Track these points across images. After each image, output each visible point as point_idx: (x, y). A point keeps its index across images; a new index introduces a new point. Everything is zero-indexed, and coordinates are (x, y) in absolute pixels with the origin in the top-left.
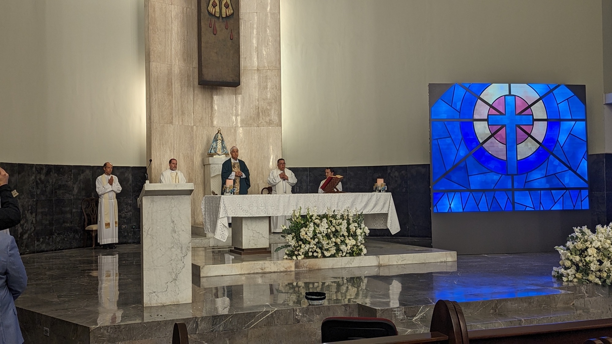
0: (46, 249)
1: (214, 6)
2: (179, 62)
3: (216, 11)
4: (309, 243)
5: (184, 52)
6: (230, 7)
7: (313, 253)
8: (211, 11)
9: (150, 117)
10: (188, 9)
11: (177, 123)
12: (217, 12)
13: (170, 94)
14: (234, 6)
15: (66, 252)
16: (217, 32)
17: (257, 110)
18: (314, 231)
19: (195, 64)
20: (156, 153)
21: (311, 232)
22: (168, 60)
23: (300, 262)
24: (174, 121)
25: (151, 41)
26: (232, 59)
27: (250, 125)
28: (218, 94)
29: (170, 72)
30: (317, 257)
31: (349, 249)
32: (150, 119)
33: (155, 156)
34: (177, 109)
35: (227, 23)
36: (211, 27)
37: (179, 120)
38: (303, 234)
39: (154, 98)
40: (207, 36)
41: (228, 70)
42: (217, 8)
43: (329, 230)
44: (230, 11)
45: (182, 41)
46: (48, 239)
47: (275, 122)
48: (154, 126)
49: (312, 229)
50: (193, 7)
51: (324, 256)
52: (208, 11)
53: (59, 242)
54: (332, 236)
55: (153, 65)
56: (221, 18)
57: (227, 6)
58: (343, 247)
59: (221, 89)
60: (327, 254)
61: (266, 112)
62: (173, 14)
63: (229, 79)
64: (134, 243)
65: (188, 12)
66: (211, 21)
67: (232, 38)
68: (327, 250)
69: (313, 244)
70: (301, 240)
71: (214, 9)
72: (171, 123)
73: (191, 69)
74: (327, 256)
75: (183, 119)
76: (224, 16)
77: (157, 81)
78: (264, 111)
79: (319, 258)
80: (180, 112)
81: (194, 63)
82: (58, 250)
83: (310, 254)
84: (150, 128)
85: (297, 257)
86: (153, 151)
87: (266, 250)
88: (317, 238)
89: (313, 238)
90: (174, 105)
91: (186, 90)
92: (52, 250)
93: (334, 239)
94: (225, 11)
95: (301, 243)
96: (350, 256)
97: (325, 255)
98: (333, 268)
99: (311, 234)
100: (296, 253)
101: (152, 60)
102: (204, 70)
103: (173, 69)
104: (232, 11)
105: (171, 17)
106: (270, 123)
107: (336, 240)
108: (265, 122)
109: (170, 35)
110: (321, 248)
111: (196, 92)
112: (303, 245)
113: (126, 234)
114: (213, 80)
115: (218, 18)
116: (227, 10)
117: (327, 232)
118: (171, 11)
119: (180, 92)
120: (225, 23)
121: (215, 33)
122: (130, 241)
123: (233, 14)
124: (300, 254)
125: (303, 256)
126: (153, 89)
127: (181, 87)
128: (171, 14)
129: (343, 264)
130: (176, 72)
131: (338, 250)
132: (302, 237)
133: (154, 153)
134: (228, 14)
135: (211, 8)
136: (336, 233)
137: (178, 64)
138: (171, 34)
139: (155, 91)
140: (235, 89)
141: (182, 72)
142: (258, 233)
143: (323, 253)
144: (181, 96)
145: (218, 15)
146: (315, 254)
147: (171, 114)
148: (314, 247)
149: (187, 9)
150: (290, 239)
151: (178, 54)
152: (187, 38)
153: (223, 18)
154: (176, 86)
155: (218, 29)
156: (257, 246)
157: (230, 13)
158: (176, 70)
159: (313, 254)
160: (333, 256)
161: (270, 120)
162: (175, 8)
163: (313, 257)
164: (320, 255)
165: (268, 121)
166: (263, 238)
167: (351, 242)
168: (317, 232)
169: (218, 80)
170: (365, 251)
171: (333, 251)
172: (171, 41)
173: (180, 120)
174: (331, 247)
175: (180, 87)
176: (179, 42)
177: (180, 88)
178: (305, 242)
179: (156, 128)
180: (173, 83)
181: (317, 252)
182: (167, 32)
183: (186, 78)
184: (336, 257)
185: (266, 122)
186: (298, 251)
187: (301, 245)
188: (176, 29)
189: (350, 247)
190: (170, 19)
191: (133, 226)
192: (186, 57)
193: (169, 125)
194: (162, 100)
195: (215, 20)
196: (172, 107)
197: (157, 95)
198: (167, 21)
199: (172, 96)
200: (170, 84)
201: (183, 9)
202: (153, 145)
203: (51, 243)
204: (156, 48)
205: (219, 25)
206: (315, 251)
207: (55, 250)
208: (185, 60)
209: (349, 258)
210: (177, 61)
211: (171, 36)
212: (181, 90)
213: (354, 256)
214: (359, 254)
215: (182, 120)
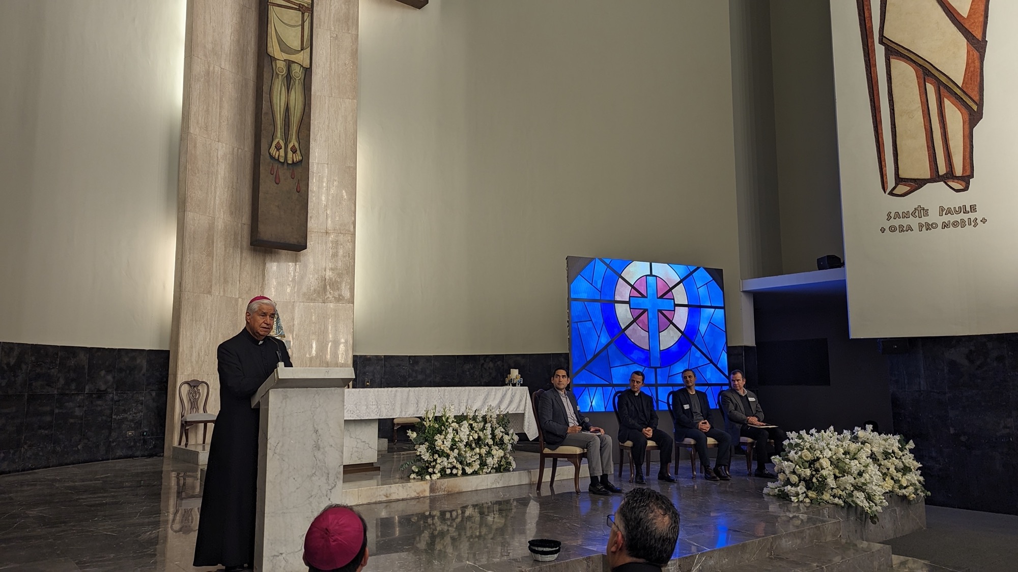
0: (7, 470)
1: (278, 148)
2: (224, 215)
3: (281, 155)
4: (448, 456)
5: (231, 204)
6: (298, 152)
7: (451, 469)
8: (274, 154)
9: (181, 283)
10: (240, 150)
11: (217, 294)
12: (282, 157)
13: (210, 254)
14: (303, 152)
15: (41, 473)
16: (280, 182)
17: (323, 282)
18: (453, 439)
19: (246, 219)
20: (186, 332)
21: (449, 441)
22: (210, 211)
23: (436, 482)
24: (213, 291)
25: (189, 185)
26: (298, 216)
27: (313, 300)
28: (273, 259)
29: (211, 228)
30: (456, 475)
31: (496, 462)
32: (180, 286)
33: (184, 335)
34: (218, 275)
35: (293, 171)
36: (272, 174)
37: (220, 289)
38: (439, 444)
39: (188, 258)
40: (267, 185)
41: (293, 228)
42: (282, 152)
43: (471, 438)
44: (298, 157)
45: (230, 189)
46: (14, 454)
47: (346, 298)
48: (186, 296)
49: (450, 436)
50: (246, 149)
51: (464, 473)
52: (270, 154)
53: (29, 458)
54: (474, 445)
55: (190, 216)
56: (286, 164)
57: (294, 151)
58: (489, 461)
59: (278, 253)
60: (469, 470)
61: (335, 285)
62: (220, 153)
63: (293, 241)
64: (143, 456)
65: (239, 154)
66: (272, 166)
67: (298, 190)
68: (469, 465)
69: (453, 457)
70: (437, 452)
71: (278, 152)
72: (210, 292)
73: (240, 225)
74: (469, 473)
75: (226, 289)
76: (290, 162)
77: (194, 237)
78: (333, 284)
79: (459, 476)
80: (222, 279)
81: (244, 218)
82: (28, 470)
83: (448, 471)
84: (180, 298)
85: (430, 476)
86: (181, 330)
87: (373, 466)
88: (456, 448)
89: (452, 449)
90: (214, 270)
91: (231, 251)
92: (18, 471)
93: (477, 450)
94: (291, 156)
95: (436, 456)
96: (496, 472)
97: (467, 472)
98: (477, 490)
99: (448, 444)
100: (430, 470)
101: (188, 209)
102: (261, 227)
103: (216, 223)
104: (300, 158)
105: (218, 157)
106: (339, 299)
107: (480, 451)
108: (333, 297)
109: (214, 179)
110: (461, 463)
111: (244, 255)
112: (438, 458)
113: (132, 444)
114: (273, 241)
115: (283, 163)
116: (294, 155)
117: (467, 440)
118: (218, 150)
119: (223, 253)
120: (291, 171)
121: (277, 181)
122: (138, 453)
123: (302, 160)
124: (436, 472)
125: (439, 475)
126: (187, 246)
127: (225, 247)
128: (217, 154)
129: (489, 483)
130: (220, 227)
131: (483, 464)
132: (438, 448)
133: (183, 331)
134: (295, 160)
135: (273, 151)
136: (479, 442)
137: (222, 217)
138: (217, 178)
139: (190, 249)
140: (296, 254)
141: (227, 228)
142: (364, 442)
143: (463, 469)
144: (224, 259)
145: (282, 160)
146: (455, 471)
147: (210, 281)
148: (454, 462)
149: (238, 150)
150: (423, 452)
151: (224, 205)
152: (236, 185)
153: (288, 164)
154: (219, 246)
155: (282, 178)
156: (362, 461)
157: (298, 160)
158: (220, 225)
159: (451, 471)
160: (475, 473)
161: (340, 295)
162: (223, 147)
163: (451, 475)
164: (460, 472)
165: (337, 296)
166: (370, 449)
167: (498, 453)
168: (457, 440)
169: (279, 241)
170: (514, 465)
171: (476, 466)
172: (215, 187)
173: (222, 290)
174: (475, 461)
175: (223, 247)
176: (226, 190)
177: (224, 249)
178: (442, 454)
179: (189, 299)
180: (215, 241)
181: (457, 469)
182: (210, 175)
183: (233, 237)
184: (480, 474)
185: (335, 297)
186: (434, 467)
187: (437, 459)
188: (223, 173)
189: (497, 460)
190: (215, 159)
191: (143, 433)
192: (234, 209)
193: (206, 295)
194: (198, 262)
195: (279, 166)
196: (212, 273)
197: (192, 255)
198: (211, 162)
199: (213, 257)
200: (210, 242)
201: (234, 149)
202: (182, 320)
203: (17, 460)
204: (195, 194)
205: (283, 173)
206: (454, 467)
207: (23, 470)
208: (231, 213)
209: (494, 476)
210: (222, 214)
211: (216, 181)
212: (225, 250)
213: (501, 472)
214: (507, 470)
215: (224, 289)
